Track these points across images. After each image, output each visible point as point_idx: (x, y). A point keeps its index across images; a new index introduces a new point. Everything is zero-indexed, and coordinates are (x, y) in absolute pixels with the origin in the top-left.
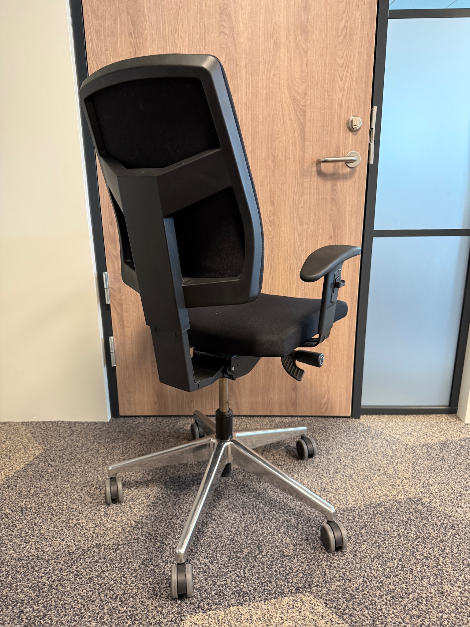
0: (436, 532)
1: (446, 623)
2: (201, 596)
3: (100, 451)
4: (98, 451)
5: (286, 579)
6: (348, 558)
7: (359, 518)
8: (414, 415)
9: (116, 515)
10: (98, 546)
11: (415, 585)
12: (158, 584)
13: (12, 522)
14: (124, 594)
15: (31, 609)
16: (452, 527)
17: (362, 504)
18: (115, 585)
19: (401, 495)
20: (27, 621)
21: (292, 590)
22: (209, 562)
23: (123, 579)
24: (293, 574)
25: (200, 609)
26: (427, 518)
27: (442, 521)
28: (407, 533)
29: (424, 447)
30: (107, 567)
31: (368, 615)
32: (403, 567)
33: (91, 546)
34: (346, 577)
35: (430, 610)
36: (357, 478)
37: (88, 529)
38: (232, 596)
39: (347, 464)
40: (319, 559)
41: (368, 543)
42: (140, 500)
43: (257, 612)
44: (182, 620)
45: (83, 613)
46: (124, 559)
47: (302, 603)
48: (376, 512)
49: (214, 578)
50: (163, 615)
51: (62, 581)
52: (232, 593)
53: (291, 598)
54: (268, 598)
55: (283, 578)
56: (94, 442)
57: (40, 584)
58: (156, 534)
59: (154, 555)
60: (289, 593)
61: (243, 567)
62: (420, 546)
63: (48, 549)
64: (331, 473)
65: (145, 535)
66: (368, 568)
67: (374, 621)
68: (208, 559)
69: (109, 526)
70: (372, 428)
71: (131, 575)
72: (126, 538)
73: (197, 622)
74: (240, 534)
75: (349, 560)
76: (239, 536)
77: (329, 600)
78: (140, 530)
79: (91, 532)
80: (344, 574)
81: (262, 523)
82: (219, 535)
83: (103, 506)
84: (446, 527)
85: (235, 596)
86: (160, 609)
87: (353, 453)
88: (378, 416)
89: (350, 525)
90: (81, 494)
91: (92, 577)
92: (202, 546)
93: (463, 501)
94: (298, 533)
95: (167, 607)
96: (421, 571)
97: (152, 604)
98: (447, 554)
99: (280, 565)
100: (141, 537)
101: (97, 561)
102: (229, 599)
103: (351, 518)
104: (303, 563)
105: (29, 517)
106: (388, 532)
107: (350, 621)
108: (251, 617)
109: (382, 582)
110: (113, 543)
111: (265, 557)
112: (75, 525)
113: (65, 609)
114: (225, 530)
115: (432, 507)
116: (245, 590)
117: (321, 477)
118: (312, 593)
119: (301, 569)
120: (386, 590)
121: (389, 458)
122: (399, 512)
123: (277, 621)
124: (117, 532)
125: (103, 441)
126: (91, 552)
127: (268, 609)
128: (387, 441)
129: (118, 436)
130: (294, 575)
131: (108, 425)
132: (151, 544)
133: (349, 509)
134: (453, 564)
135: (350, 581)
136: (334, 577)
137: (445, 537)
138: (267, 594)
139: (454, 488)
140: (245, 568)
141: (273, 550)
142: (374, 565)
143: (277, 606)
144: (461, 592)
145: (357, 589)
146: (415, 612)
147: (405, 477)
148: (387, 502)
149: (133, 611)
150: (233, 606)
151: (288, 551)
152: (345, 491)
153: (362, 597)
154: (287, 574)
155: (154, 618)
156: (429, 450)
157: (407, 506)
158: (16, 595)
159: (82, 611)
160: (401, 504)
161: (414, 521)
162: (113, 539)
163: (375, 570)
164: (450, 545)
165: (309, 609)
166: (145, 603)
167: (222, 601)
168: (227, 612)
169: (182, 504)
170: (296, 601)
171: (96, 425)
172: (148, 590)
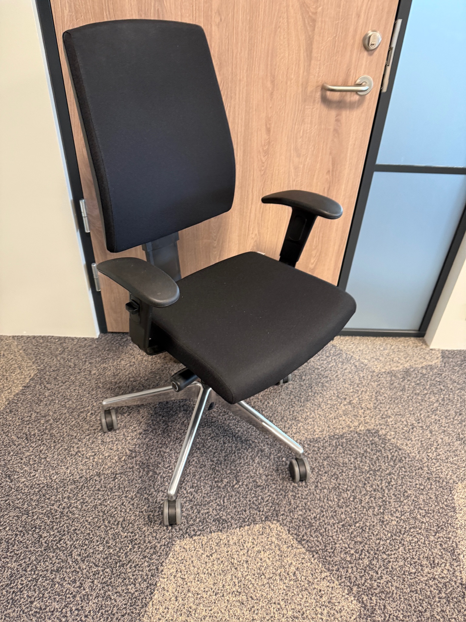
0: (387, 464)
1: (381, 548)
2: (188, 523)
3: (93, 372)
4: (90, 372)
5: (258, 508)
6: (310, 489)
7: (323, 450)
8: (384, 338)
9: (112, 443)
10: (99, 475)
11: (362, 515)
12: (152, 511)
13: (20, 449)
14: (124, 520)
15: (48, 534)
16: (400, 461)
17: (327, 435)
18: (115, 512)
19: (362, 426)
20: (46, 545)
21: (262, 518)
22: (194, 491)
23: (122, 507)
24: (264, 503)
25: (187, 535)
26: (381, 451)
27: (393, 454)
28: (362, 465)
29: (389, 375)
30: (108, 495)
31: (321, 541)
32: (355, 498)
33: (92, 475)
34: (307, 507)
35: (371, 537)
36: (325, 407)
37: (88, 457)
38: (214, 523)
39: (317, 391)
40: (286, 490)
41: (328, 474)
42: (133, 427)
43: (234, 537)
44: (173, 545)
45: (91, 538)
46: (122, 487)
47: (269, 530)
48: (338, 444)
49: (198, 507)
50: (158, 540)
51: (71, 508)
52: (213, 521)
53: (261, 525)
54: (243, 525)
55: (256, 507)
56: (86, 361)
57: (53, 511)
58: (148, 463)
59: (147, 483)
60: (260, 520)
61: (223, 496)
62: (371, 479)
63: (55, 477)
64: (302, 401)
65: (139, 464)
66: (326, 499)
67: (325, 546)
68: (193, 488)
69: (107, 455)
70: (344, 351)
71: (129, 503)
72: (122, 467)
73: (185, 547)
74: (221, 464)
75: (311, 491)
76: (220, 466)
77: (292, 527)
78: (135, 459)
79: (91, 461)
80: (306, 504)
81: (240, 453)
82: (202, 464)
83: (100, 434)
84: (395, 460)
85: (216, 523)
86: (154, 534)
87: (324, 379)
88: (350, 337)
89: (315, 456)
90: (79, 421)
91: (96, 505)
92: (188, 476)
93: (414, 434)
94: (270, 463)
95: (161, 533)
96: (368, 502)
97: (148, 530)
98: (392, 486)
99: (253, 495)
100: (135, 466)
101: (99, 490)
102: (211, 525)
103: (316, 449)
104: (273, 493)
105: (34, 443)
106: (346, 464)
107: (307, 546)
108: (228, 542)
109: (335, 512)
110: (111, 471)
111: (241, 486)
112: (76, 453)
113: (77, 534)
114: (208, 460)
115: (386, 440)
116: (224, 517)
117: (294, 405)
118: (278, 521)
119: (270, 498)
120: (338, 519)
121: (356, 386)
122: (358, 444)
123: (249, 546)
124: (114, 461)
125: (93, 361)
126: (93, 481)
127: (242, 535)
128: (356, 366)
129: (108, 354)
130: (264, 505)
131: (97, 342)
132: (145, 473)
133: (316, 439)
134: (395, 496)
135: (310, 511)
136: (298, 506)
137: (393, 469)
138: (242, 521)
139: (408, 421)
140: (224, 497)
141: (248, 480)
142: (332, 496)
143: (250, 532)
144: (398, 521)
145: (315, 518)
146: (359, 539)
147: (367, 408)
148: (349, 434)
149: (133, 536)
150: (214, 532)
151: (261, 481)
152: (313, 421)
153: (318, 525)
154: (259, 504)
155: (150, 542)
156: (393, 378)
157: (366, 437)
158: (33, 521)
159: (91, 536)
160: (361, 436)
161: (369, 453)
162: (111, 467)
163: (331, 501)
164: (395, 478)
165: (275, 535)
166: (142, 529)
167: (205, 527)
168: (209, 537)
169: (170, 432)
170: (265, 528)
171: (86, 341)
172: (144, 518)
